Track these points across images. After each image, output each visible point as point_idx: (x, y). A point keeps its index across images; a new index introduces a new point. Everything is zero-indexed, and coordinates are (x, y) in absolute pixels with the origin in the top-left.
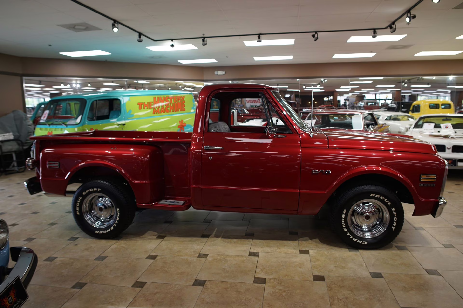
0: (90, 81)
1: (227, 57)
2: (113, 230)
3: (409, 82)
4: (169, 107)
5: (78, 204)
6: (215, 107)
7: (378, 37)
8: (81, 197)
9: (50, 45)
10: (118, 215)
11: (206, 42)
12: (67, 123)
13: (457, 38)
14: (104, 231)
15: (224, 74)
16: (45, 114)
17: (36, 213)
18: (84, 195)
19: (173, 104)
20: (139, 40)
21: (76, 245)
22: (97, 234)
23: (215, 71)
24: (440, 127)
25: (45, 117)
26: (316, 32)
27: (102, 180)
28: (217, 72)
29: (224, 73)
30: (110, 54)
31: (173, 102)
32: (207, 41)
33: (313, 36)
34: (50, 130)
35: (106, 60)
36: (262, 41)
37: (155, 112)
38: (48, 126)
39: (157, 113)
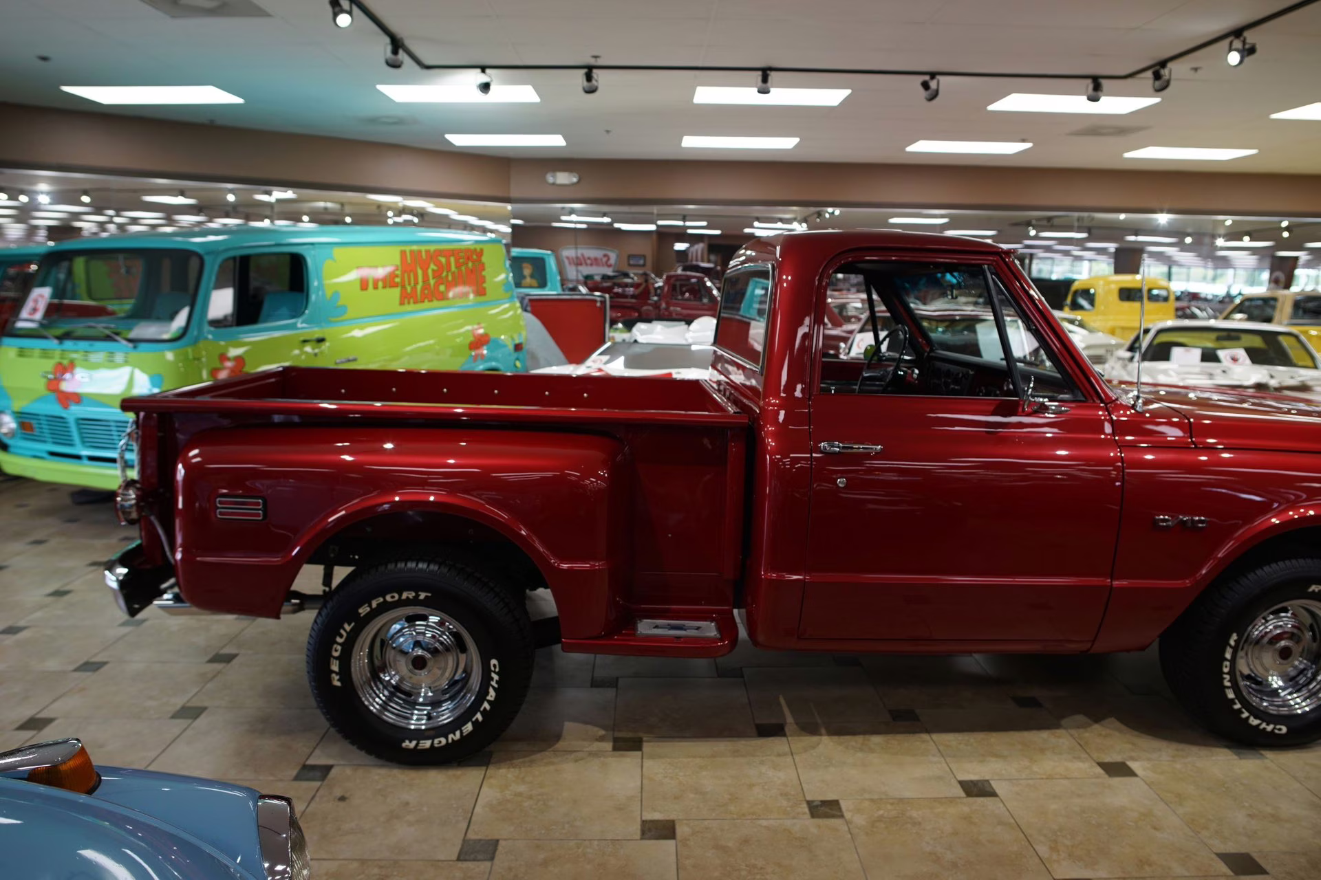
0: (87, 186)
1: (608, 132)
2: (471, 733)
3: (1049, 224)
4: (442, 284)
5: (336, 651)
6: (528, 280)
7: (1104, 100)
8: (349, 625)
9: (44, 59)
10: (494, 683)
11: (596, 81)
12: (132, 335)
13: (1274, 116)
14: (436, 741)
15: (573, 184)
16: (36, 301)
17: (90, 667)
18: (362, 615)
19: (453, 274)
20: (389, 62)
21: (342, 799)
22: (408, 750)
23: (546, 173)
24: (1215, 359)
25: (35, 310)
26: (933, 75)
27: (423, 561)
28: (552, 176)
29: (575, 180)
30: (240, 101)
31: (453, 268)
32: (600, 82)
33: (926, 86)
34: (62, 358)
35: (212, 121)
36: (772, 90)
37: (405, 297)
38: (56, 342)
39: (412, 301)
